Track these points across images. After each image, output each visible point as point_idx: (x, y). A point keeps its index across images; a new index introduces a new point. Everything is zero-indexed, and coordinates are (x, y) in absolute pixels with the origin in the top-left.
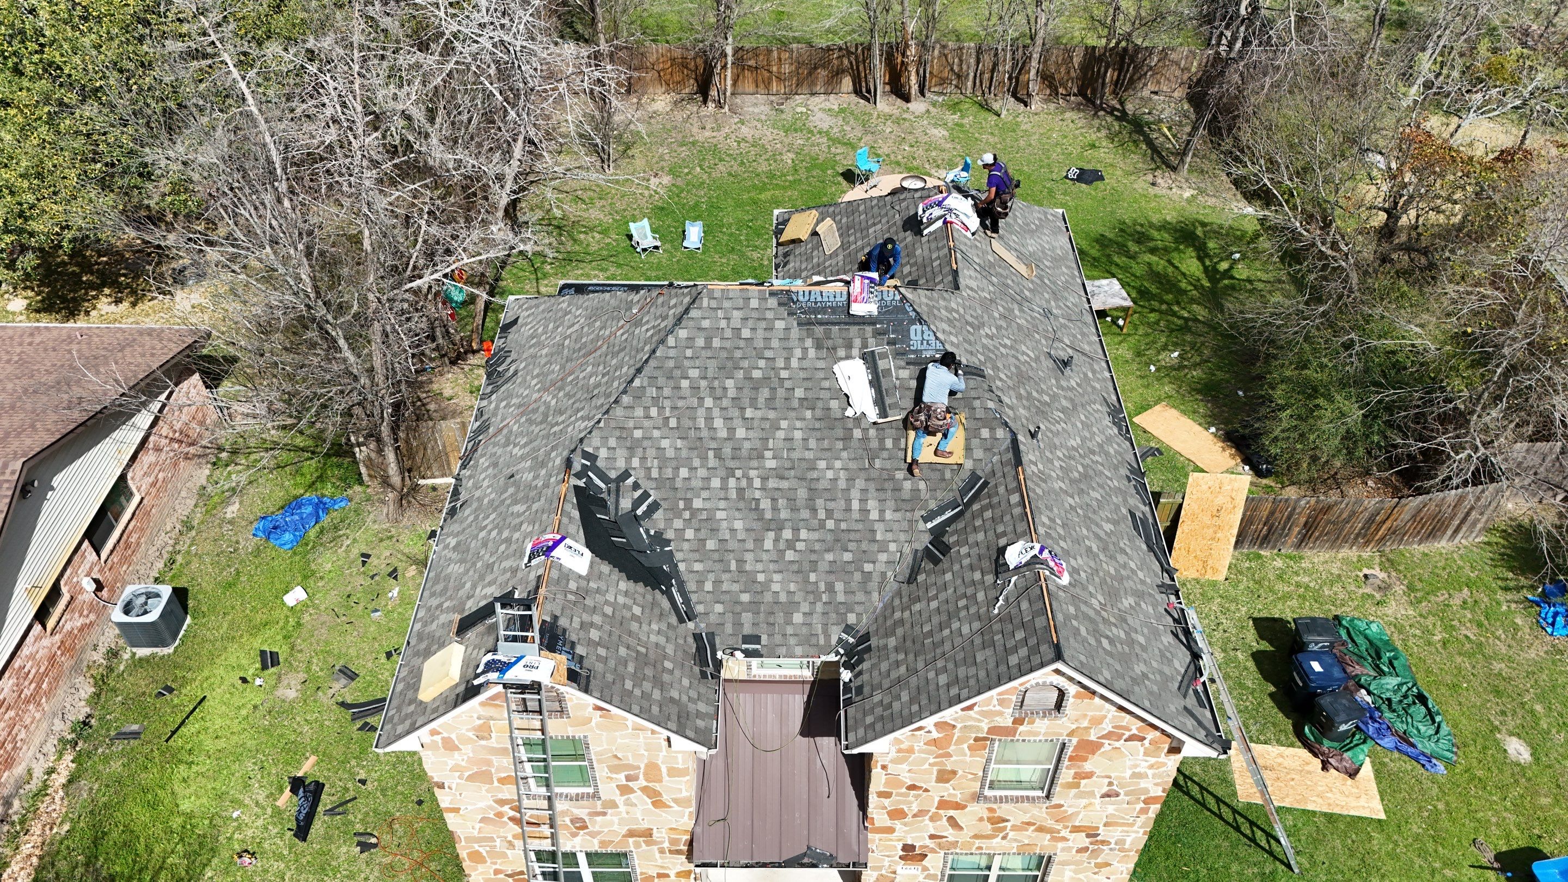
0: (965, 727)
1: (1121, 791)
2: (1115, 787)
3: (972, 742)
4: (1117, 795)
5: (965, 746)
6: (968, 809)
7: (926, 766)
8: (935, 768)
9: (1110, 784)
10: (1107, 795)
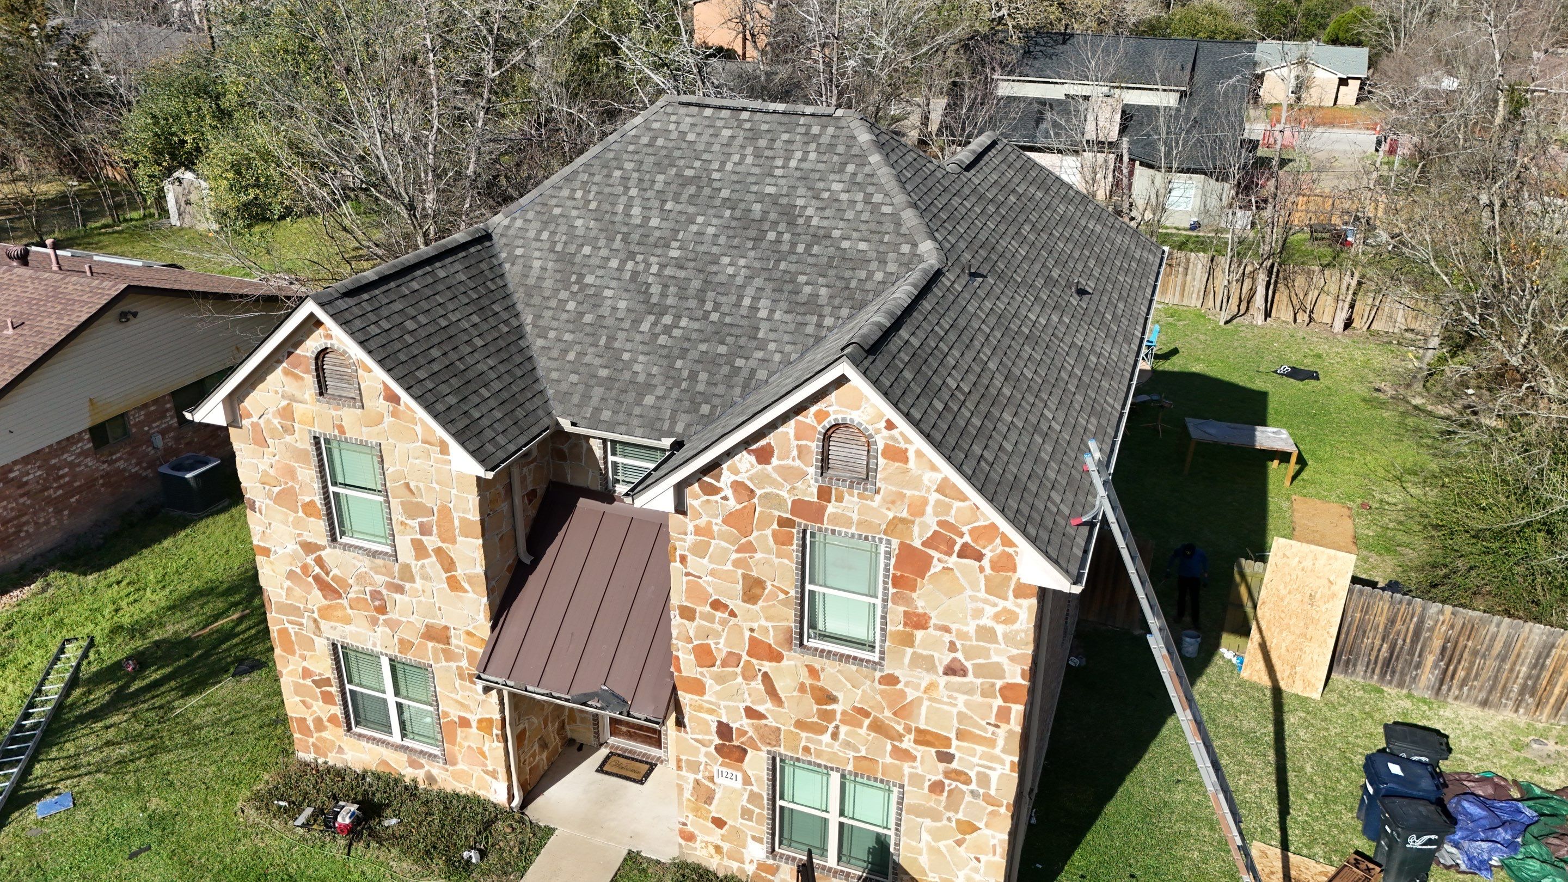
0: (767, 494)
1: (968, 665)
2: (959, 655)
3: (775, 526)
4: (964, 673)
5: (769, 532)
6: (785, 662)
7: (729, 567)
8: (740, 572)
9: (952, 647)
10: (951, 670)
